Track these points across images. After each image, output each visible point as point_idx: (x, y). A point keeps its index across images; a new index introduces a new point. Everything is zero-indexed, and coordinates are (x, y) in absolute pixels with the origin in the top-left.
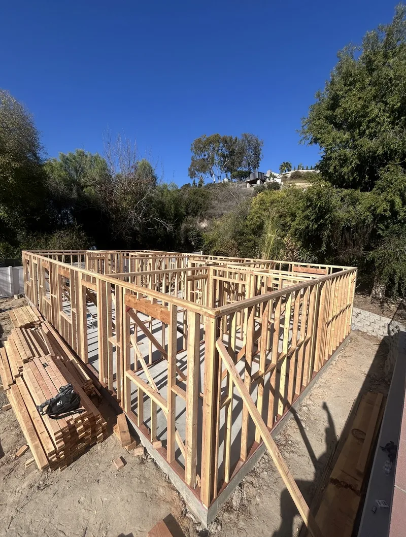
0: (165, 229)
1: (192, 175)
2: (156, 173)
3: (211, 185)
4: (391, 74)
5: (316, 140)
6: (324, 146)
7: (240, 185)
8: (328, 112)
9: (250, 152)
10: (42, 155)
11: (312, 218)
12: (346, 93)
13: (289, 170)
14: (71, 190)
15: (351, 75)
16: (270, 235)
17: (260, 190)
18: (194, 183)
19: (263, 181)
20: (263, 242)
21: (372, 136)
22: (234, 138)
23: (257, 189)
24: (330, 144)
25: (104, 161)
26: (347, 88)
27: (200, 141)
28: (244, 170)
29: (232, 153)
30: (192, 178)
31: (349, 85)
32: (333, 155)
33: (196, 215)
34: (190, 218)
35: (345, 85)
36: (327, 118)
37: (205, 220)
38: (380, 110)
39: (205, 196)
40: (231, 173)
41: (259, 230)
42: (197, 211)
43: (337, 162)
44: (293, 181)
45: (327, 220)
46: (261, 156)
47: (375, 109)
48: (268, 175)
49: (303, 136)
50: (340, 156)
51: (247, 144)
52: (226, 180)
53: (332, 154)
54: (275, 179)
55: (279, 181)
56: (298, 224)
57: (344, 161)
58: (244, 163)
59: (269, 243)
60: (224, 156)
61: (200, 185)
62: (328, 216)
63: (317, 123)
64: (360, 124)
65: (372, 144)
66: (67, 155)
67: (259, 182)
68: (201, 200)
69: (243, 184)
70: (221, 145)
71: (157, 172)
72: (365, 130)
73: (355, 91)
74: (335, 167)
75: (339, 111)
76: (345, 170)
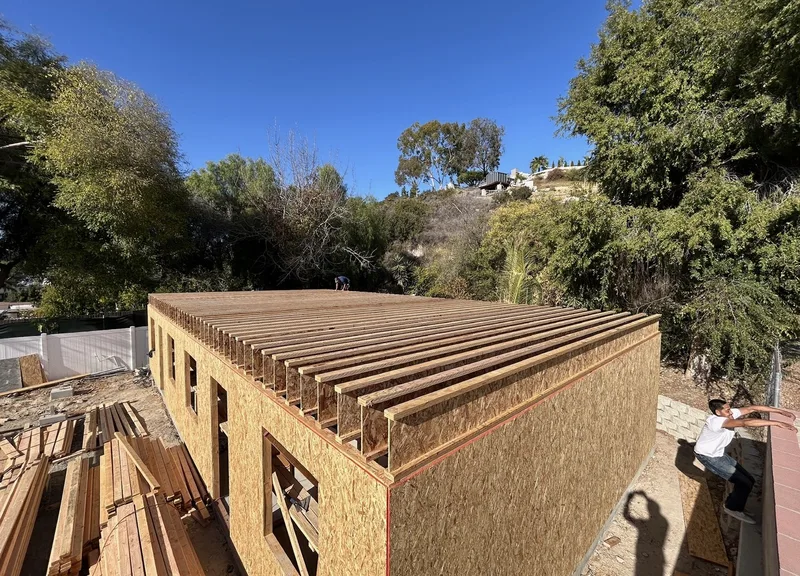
0: (358, 263)
1: (400, 181)
2: (344, 183)
3: (428, 193)
4: (697, 27)
5: (581, 131)
6: (594, 140)
7: (471, 192)
8: (599, 88)
9: (485, 144)
10: (181, 166)
11: (582, 250)
12: (625, 59)
13: (544, 169)
14: (225, 210)
15: (632, 33)
16: (515, 273)
17: (502, 200)
18: (404, 192)
19: (506, 185)
20: (506, 282)
21: (671, 121)
22: (460, 126)
23: (497, 198)
24: (605, 137)
25: (270, 169)
26: (626, 52)
27: (410, 133)
28: (477, 170)
29: (458, 146)
30: (400, 184)
31: (631, 47)
32: (611, 153)
33: (406, 238)
34: (396, 244)
35: (623, 47)
36: (598, 97)
37: (420, 247)
38: (683, 81)
39: (419, 211)
40: (458, 175)
41: (499, 261)
42: (408, 233)
43: (617, 163)
44: (551, 184)
45: (605, 252)
46: (501, 150)
47: (673, 81)
48: (514, 177)
49: (561, 124)
50: (622, 153)
51: (479, 133)
52: (450, 185)
53: (609, 152)
54: (524, 182)
55: (529, 184)
56: (559, 259)
57: (628, 160)
58: (476, 160)
59: (515, 284)
60: (446, 152)
61: (413, 194)
62: (607, 246)
63: (582, 105)
64: (650, 105)
65: (672, 132)
66: (217, 163)
67: (499, 187)
68: (413, 216)
69: (475, 191)
70: (442, 136)
71: (347, 181)
72: (659, 114)
73: (640, 55)
74: (614, 171)
75: (615, 86)
76: (631, 174)
